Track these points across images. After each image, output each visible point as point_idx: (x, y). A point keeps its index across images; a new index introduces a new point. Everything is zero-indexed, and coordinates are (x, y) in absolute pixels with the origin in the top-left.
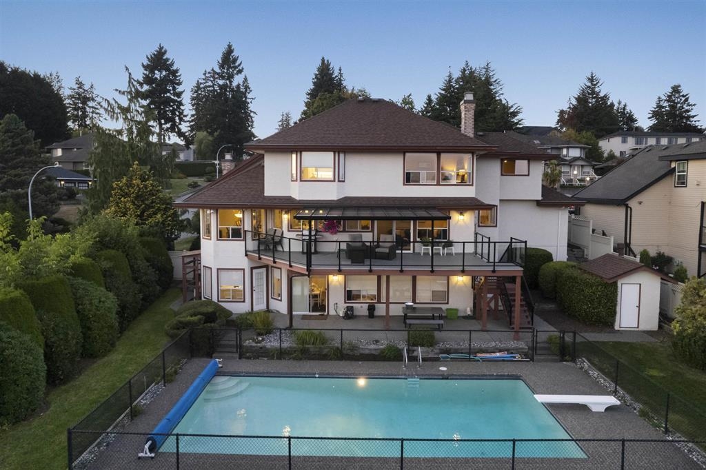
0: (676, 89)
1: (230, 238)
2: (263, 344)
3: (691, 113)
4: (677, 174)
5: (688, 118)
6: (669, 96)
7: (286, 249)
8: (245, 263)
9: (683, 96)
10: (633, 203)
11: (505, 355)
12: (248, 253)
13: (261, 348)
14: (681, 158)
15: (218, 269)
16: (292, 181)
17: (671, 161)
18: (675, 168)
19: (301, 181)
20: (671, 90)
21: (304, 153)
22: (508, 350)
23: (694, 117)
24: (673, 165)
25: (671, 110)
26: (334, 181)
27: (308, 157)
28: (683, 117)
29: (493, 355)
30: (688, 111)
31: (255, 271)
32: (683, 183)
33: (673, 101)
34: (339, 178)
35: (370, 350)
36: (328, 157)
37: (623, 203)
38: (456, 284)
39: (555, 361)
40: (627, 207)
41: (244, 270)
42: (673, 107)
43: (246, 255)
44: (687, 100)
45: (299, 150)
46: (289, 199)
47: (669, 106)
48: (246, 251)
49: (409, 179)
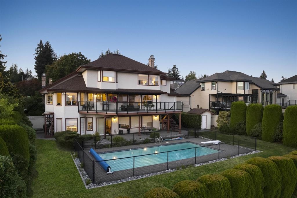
0: (175, 66)
1: (72, 105)
2: (101, 144)
3: (179, 75)
4: (202, 87)
5: (178, 76)
6: (173, 69)
7: (95, 109)
8: (78, 115)
9: (177, 69)
10: (191, 96)
11: (179, 138)
12: (80, 111)
13: (101, 145)
14: (203, 82)
15: (66, 119)
16: (98, 82)
17: (200, 83)
18: (201, 85)
19: (102, 82)
20: (173, 67)
21: (103, 71)
22: (180, 137)
23: (180, 76)
24: (200, 84)
25: (173, 73)
26: (115, 82)
27: (105, 72)
28: (177, 76)
29: (176, 138)
30: (178, 74)
31: (81, 119)
32: (204, 89)
33: (174, 70)
34: (116, 81)
35: (140, 141)
36: (113, 73)
37: (188, 95)
38: (155, 120)
39: (193, 138)
40: (190, 97)
41: (77, 118)
42: (174, 72)
43: (79, 112)
44: (178, 70)
45: (102, 69)
46: (97, 89)
47: (173, 72)
48: (79, 110)
49: (140, 83)
